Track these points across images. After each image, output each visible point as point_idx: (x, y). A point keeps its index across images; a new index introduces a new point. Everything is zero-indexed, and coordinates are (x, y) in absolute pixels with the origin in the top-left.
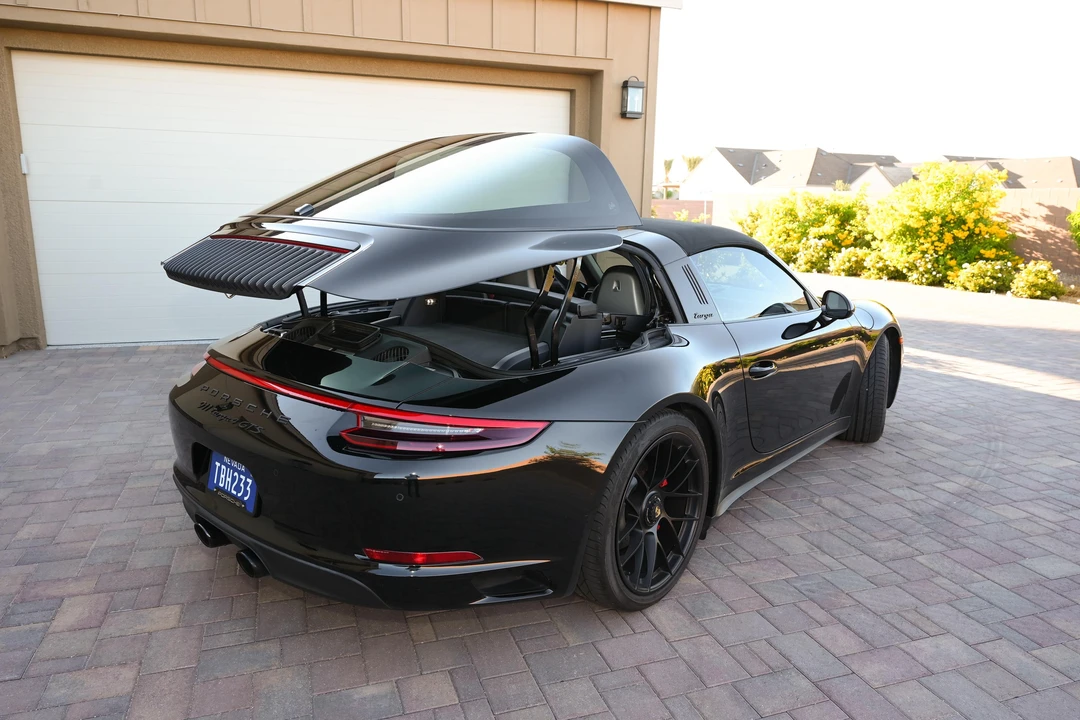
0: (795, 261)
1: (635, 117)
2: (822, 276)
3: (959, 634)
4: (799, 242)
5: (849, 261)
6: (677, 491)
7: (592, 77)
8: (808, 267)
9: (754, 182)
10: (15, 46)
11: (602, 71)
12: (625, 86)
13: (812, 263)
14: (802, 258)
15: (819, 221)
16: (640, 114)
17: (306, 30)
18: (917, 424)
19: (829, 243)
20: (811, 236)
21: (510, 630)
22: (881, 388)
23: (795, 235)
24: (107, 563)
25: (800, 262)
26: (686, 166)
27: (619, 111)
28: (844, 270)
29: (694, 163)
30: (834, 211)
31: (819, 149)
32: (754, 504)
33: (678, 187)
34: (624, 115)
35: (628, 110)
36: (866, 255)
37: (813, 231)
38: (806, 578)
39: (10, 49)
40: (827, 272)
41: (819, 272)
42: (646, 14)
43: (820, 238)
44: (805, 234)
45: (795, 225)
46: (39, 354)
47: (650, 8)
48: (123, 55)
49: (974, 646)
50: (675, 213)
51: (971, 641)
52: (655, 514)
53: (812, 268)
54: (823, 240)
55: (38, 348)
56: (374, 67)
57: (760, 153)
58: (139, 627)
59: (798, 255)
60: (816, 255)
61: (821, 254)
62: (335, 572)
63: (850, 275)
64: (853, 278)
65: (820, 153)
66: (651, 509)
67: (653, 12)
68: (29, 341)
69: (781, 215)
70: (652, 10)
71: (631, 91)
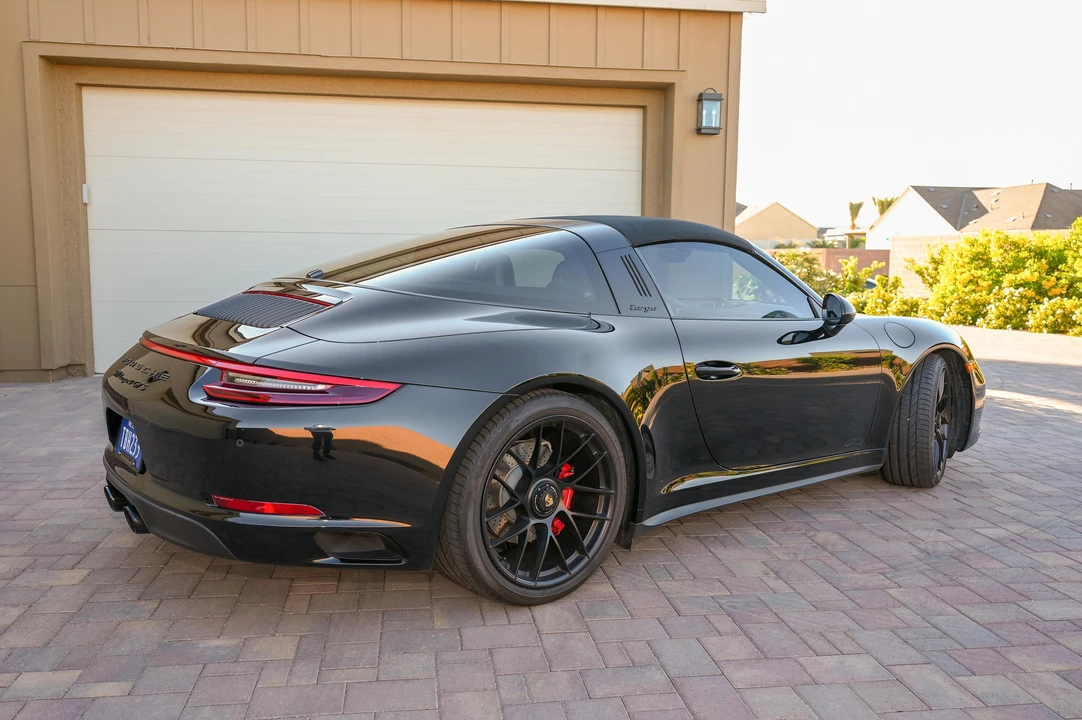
0: (984, 316)
1: (712, 133)
2: (1020, 333)
3: (879, 656)
4: (990, 292)
5: (1053, 314)
6: (578, 483)
7: (664, 90)
8: (1000, 321)
9: (962, 227)
10: (84, 82)
11: (673, 84)
12: (700, 99)
13: (1006, 317)
14: (992, 311)
15: (1018, 265)
16: (719, 129)
17: (353, 55)
18: (1007, 476)
19: (1031, 293)
20: (1004, 285)
21: (383, 612)
22: (926, 418)
23: (984, 284)
24: (47, 536)
25: (990, 316)
26: (877, 209)
27: (694, 127)
28: (1046, 326)
29: (885, 206)
30: (1040, 254)
31: (1048, 186)
32: (733, 533)
33: (864, 234)
34: (699, 131)
35: (704, 125)
36: (1076, 307)
37: (1009, 278)
38: (737, 596)
39: (80, 85)
40: (1025, 328)
41: (1015, 328)
42: (724, 21)
43: (1017, 287)
44: (997, 282)
45: (985, 272)
46: (84, 380)
47: (730, 14)
48: (181, 87)
49: (887, 667)
50: (840, 261)
51: (887, 662)
52: (544, 503)
53: (1007, 323)
54: (1021, 289)
55: (85, 375)
56: (426, 89)
57: (969, 191)
58: (45, 582)
59: (988, 308)
60: (1012, 307)
61: (1018, 306)
62: (187, 519)
63: (1055, 332)
64: (1058, 336)
65: (1049, 188)
66: (539, 496)
67: (734, 19)
68: (77, 368)
69: (967, 260)
70: (733, 17)
71: (706, 104)
